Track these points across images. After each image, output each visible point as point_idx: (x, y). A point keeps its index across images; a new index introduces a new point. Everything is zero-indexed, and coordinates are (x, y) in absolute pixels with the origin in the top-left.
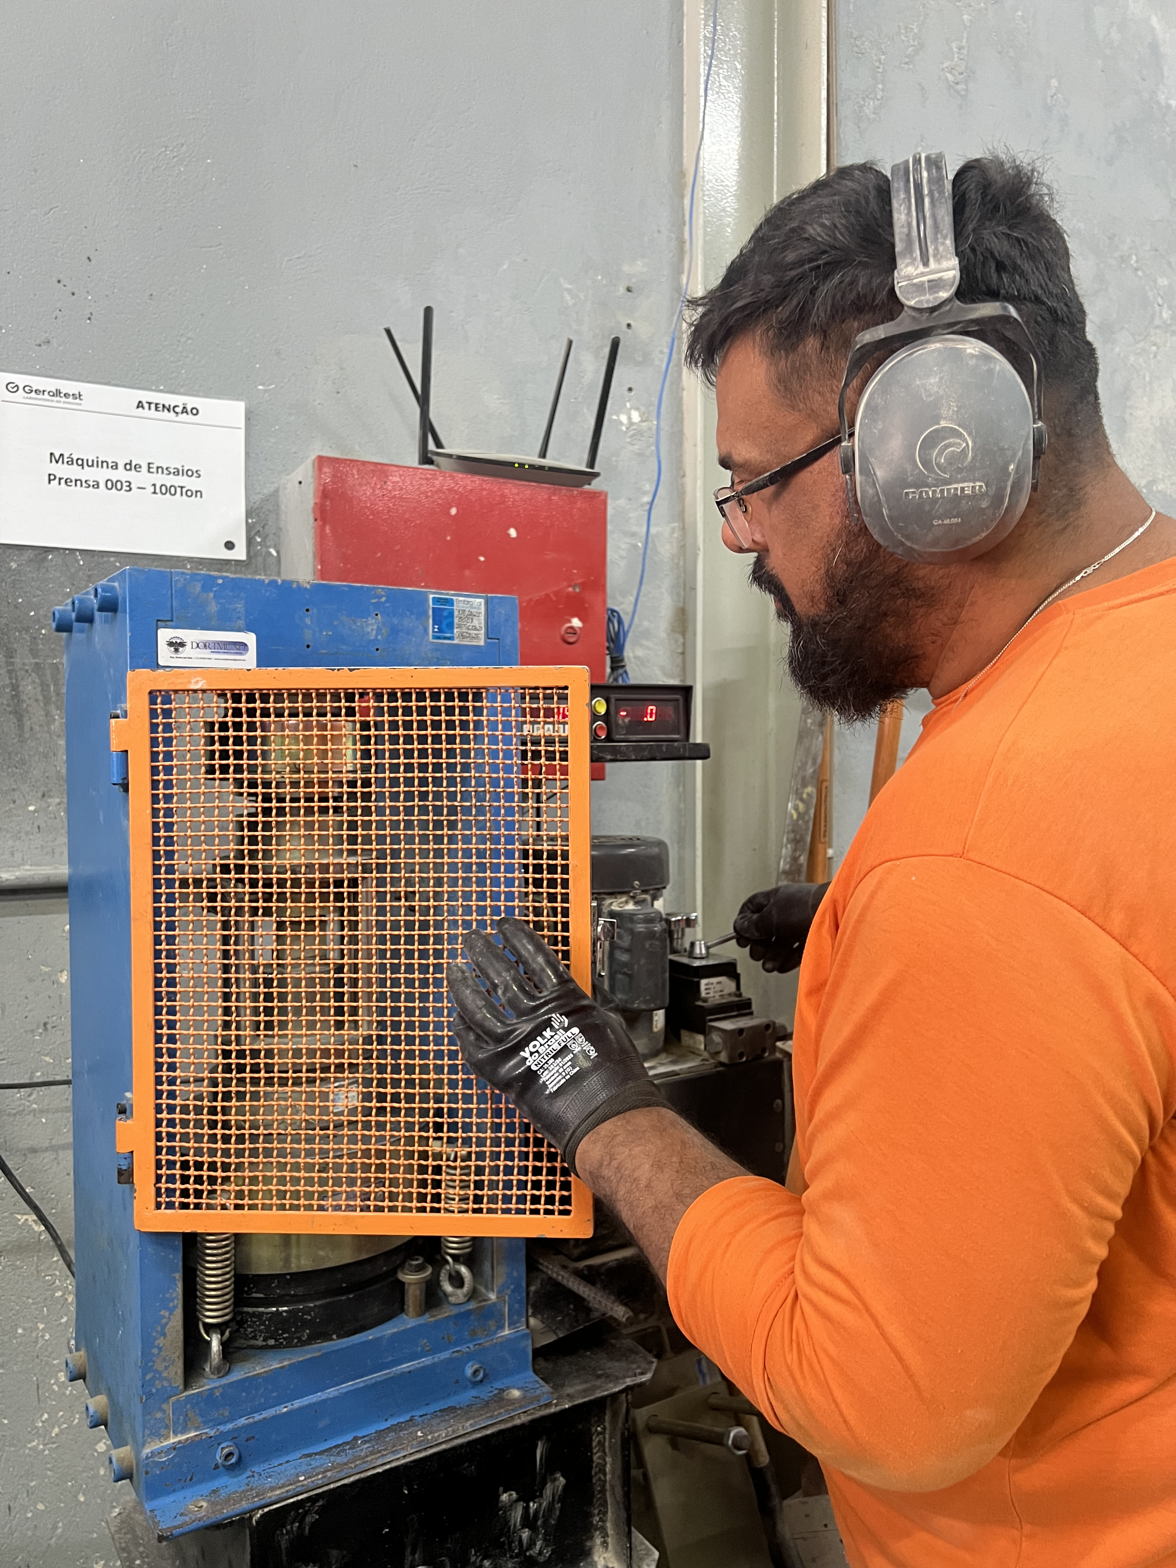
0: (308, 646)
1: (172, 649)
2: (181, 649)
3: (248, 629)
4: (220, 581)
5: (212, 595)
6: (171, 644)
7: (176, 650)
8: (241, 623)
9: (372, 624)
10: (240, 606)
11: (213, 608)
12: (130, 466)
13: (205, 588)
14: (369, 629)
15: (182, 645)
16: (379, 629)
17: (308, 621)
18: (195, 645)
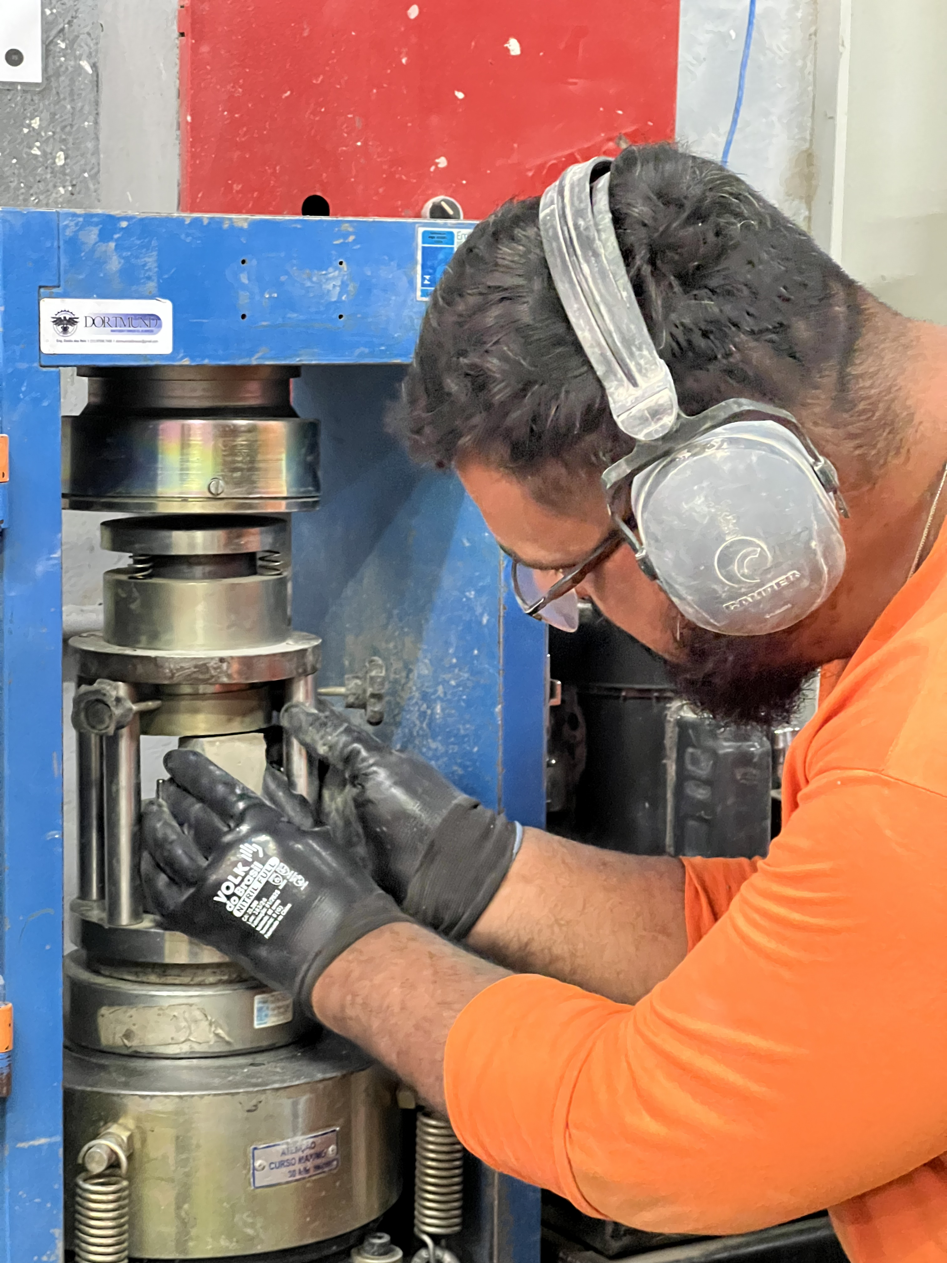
0: (243, 316)
1: (60, 328)
2: (71, 328)
3: (163, 293)
4: (124, 224)
5: (112, 245)
6: (58, 321)
7: (65, 330)
8: (152, 285)
9: (334, 278)
10: (151, 260)
11: (115, 264)
13: (104, 236)
14: (330, 287)
15: (72, 321)
16: (344, 285)
17: (244, 279)
18: (90, 321)
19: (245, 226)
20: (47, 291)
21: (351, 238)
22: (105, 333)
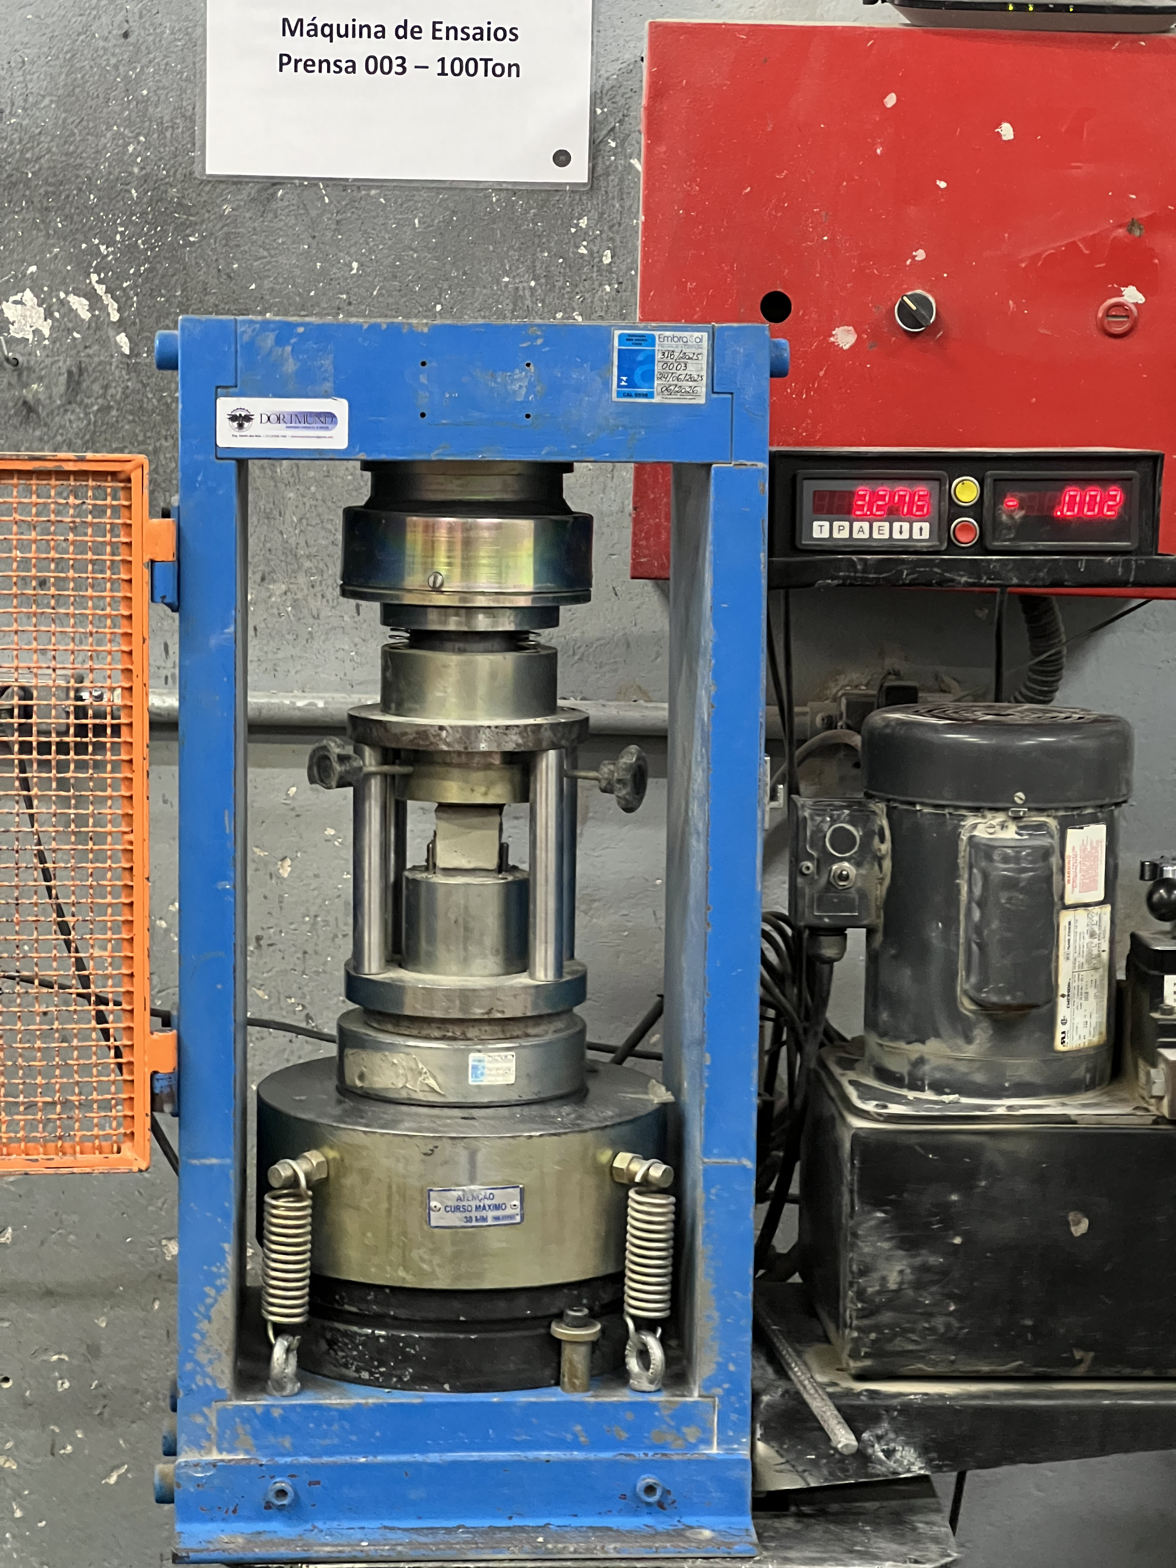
0: (423, 415)
1: (235, 424)
2: (246, 424)
3: (338, 393)
4: (301, 330)
5: (289, 349)
6: (233, 418)
7: (241, 426)
8: (328, 385)
9: (520, 379)
10: (327, 363)
11: (291, 366)
12: (406, 31)
13: (280, 341)
14: (516, 387)
15: (248, 418)
16: (531, 387)
17: (423, 379)
18: (265, 418)
19: (426, 330)
20: (224, 390)
21: (540, 342)
22: (280, 429)
